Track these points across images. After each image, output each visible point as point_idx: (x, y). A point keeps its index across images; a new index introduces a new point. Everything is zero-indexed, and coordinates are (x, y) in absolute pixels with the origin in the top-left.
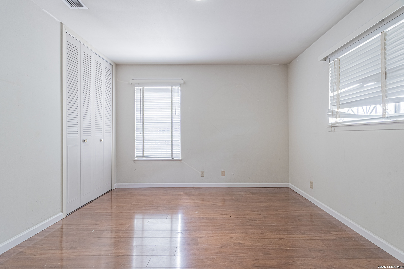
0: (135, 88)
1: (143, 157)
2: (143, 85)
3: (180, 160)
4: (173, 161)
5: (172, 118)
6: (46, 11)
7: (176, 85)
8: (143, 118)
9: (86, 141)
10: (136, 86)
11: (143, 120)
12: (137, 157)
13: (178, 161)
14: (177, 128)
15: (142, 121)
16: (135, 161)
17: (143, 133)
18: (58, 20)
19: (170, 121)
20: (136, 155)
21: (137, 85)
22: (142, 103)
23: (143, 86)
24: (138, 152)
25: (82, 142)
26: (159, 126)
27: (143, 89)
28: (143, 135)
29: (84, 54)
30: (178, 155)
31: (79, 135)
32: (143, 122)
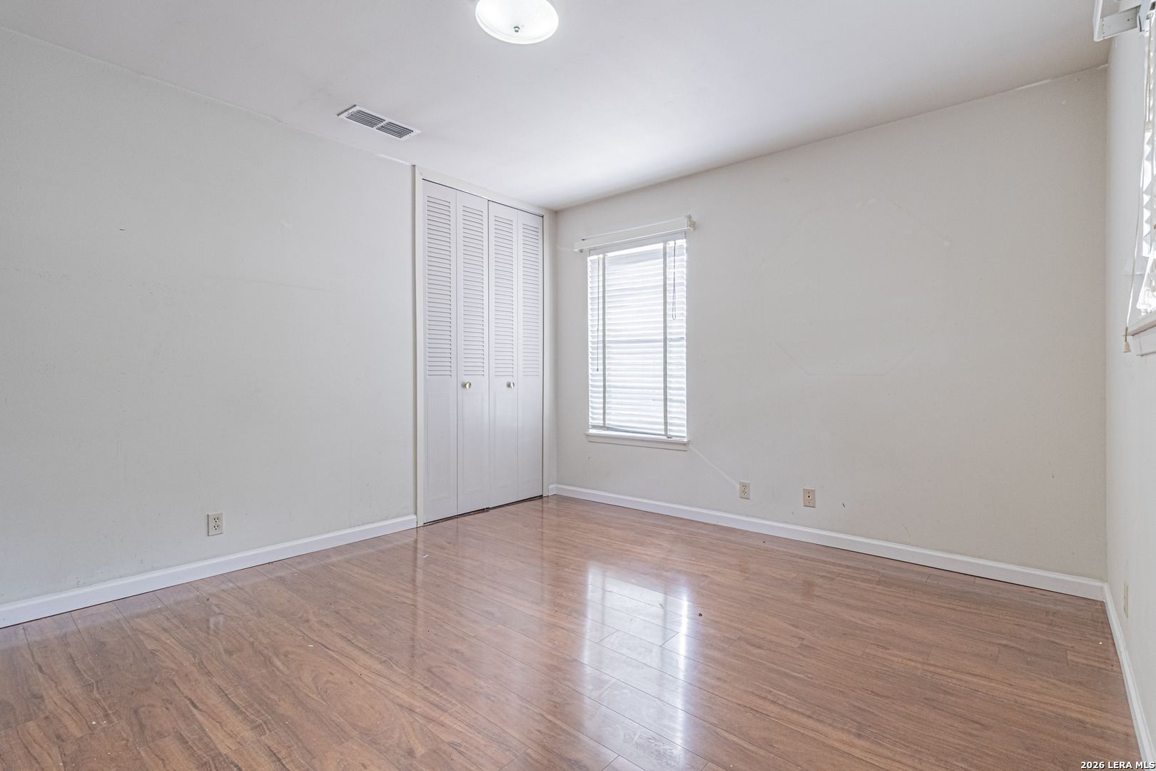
0: (589, 259)
1: (604, 427)
2: (603, 250)
3: (684, 444)
4: (669, 444)
5: (665, 327)
6: (383, 156)
7: (674, 236)
8: (604, 330)
9: (467, 386)
10: (589, 256)
11: (604, 336)
12: (594, 427)
13: (682, 446)
14: (679, 355)
15: (601, 339)
16: (588, 436)
17: (604, 369)
18: (407, 163)
19: (662, 337)
20: (590, 420)
21: (592, 251)
22: (601, 295)
23: (604, 253)
24: (595, 417)
25: (460, 386)
26: (641, 350)
27: (604, 259)
28: (604, 375)
29: (466, 209)
30: (680, 430)
31: (454, 374)
32: (604, 341)
